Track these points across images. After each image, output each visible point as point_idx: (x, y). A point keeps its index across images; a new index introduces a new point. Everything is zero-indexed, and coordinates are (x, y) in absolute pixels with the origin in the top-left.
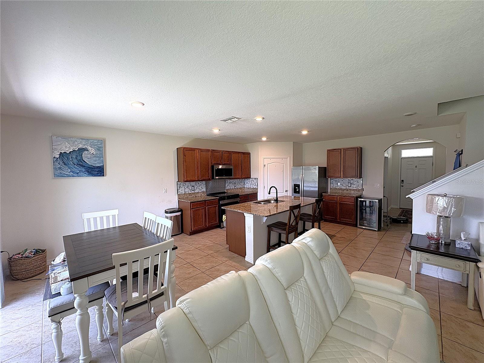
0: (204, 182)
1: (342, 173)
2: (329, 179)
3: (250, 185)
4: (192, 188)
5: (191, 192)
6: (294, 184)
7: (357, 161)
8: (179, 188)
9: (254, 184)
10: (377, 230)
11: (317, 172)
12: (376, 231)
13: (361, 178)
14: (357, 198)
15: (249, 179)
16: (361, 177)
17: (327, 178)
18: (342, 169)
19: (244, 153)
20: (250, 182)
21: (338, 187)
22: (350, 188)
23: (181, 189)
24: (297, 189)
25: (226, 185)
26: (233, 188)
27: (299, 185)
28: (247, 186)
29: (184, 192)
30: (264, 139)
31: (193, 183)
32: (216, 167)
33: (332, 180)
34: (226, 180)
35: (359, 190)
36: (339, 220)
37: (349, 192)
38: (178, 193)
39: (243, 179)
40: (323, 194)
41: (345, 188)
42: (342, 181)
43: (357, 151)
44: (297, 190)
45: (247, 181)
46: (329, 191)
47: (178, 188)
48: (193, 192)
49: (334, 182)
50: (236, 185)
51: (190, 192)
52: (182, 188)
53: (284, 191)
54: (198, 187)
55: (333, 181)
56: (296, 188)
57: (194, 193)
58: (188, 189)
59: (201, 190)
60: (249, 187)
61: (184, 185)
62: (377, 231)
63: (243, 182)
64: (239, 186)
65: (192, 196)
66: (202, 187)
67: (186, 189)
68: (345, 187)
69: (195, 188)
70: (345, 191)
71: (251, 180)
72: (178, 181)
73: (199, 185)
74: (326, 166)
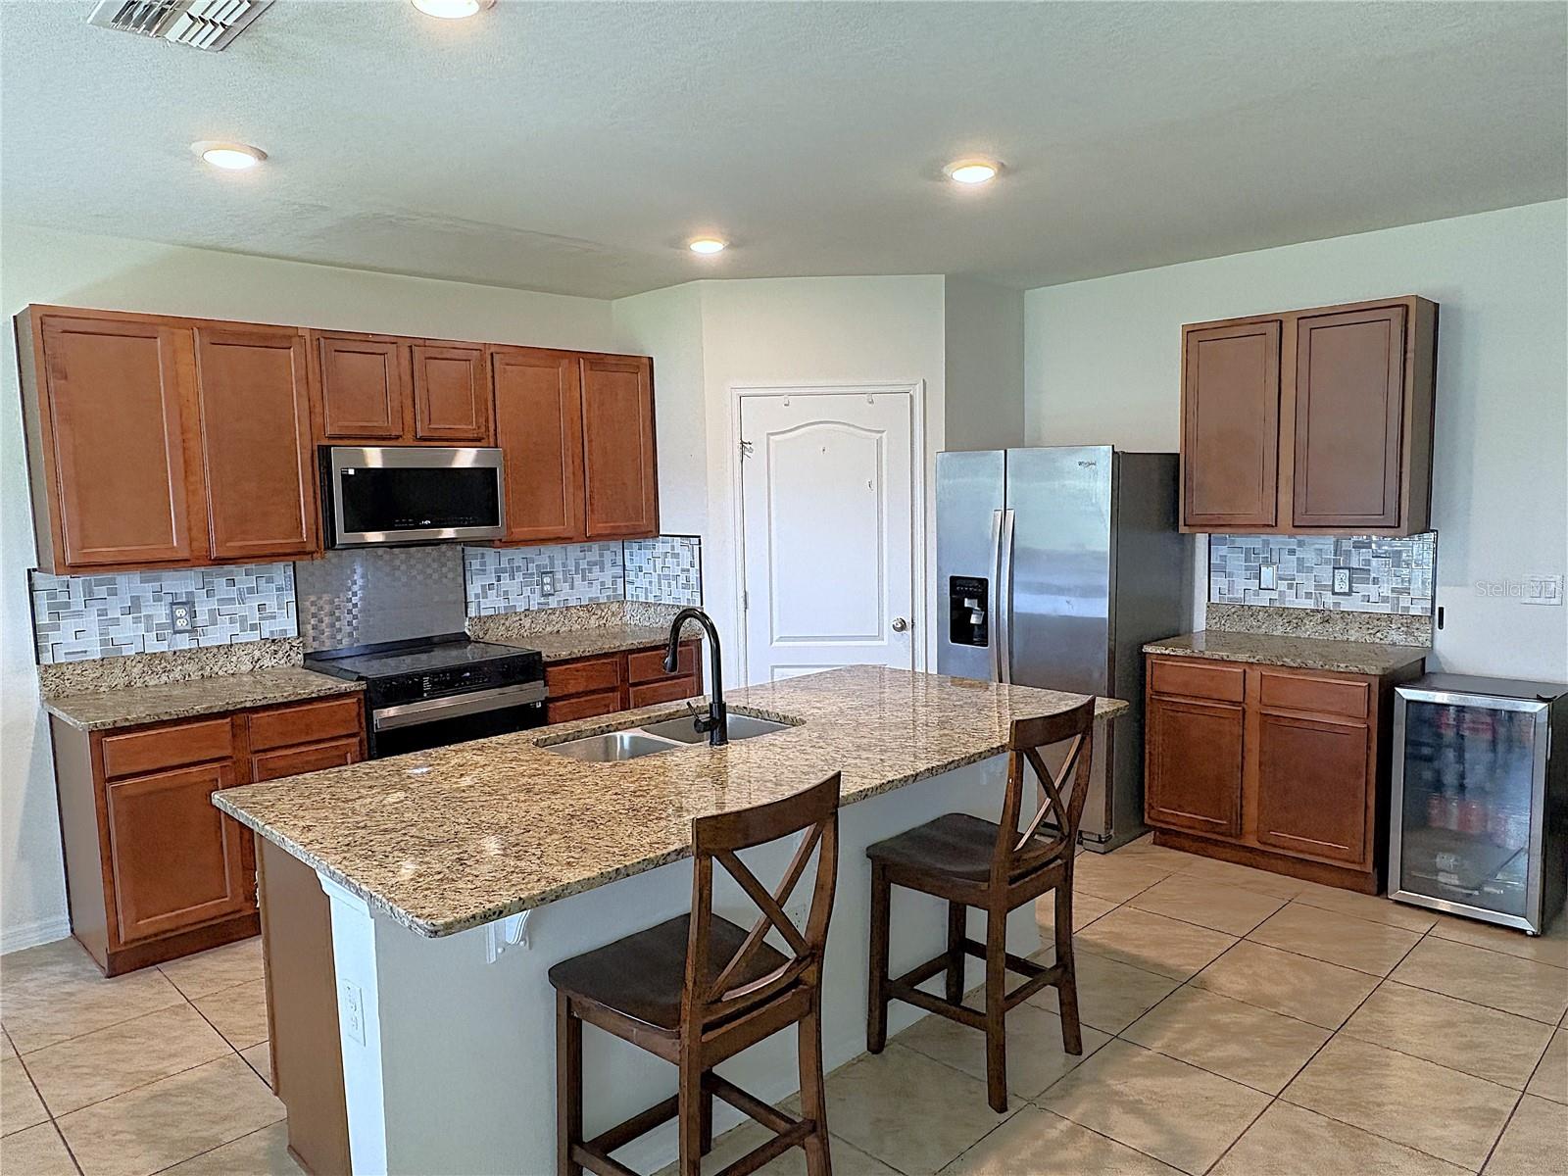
0: (281, 573)
1: (1285, 498)
2: (1201, 540)
3: (655, 580)
4: (173, 619)
5: (163, 647)
6: (953, 579)
7: (1395, 409)
8: (55, 614)
9: (682, 580)
10: (1530, 929)
11: (1101, 487)
12: (1523, 932)
13: (1427, 530)
14: (1388, 684)
15: (650, 542)
16: (1424, 525)
17: (1183, 529)
18: (1287, 470)
19: (596, 361)
20: (659, 563)
21: (1263, 599)
22: (1347, 605)
23: (68, 626)
24: (970, 611)
25: (474, 589)
26: (534, 607)
27: (984, 583)
28: (641, 587)
29: (103, 643)
30: (707, 248)
31: (182, 583)
32: (343, 462)
33: (1223, 550)
34: (468, 550)
35: (1410, 622)
36: (1251, 841)
37: (1335, 631)
38: (46, 659)
39: (615, 546)
40: (1147, 649)
41: (1310, 604)
42: (1292, 552)
43: (1397, 330)
44: (974, 620)
45: (637, 556)
46: (1200, 622)
47: (43, 619)
48: (184, 643)
49: (1236, 562)
50: (553, 584)
51: (154, 646)
52: (78, 614)
53: (888, 629)
54: (226, 608)
55: (1232, 552)
56: (967, 603)
57: (191, 655)
58: (137, 620)
59: (253, 627)
60: (651, 600)
61: (101, 591)
62: (1534, 936)
63: (614, 564)
64: (580, 592)
65: (177, 674)
66: (261, 607)
67: (116, 622)
68: (1308, 595)
69: (202, 618)
70: (1310, 630)
71: (661, 547)
72: (40, 569)
73: (233, 593)
74: (1175, 447)
